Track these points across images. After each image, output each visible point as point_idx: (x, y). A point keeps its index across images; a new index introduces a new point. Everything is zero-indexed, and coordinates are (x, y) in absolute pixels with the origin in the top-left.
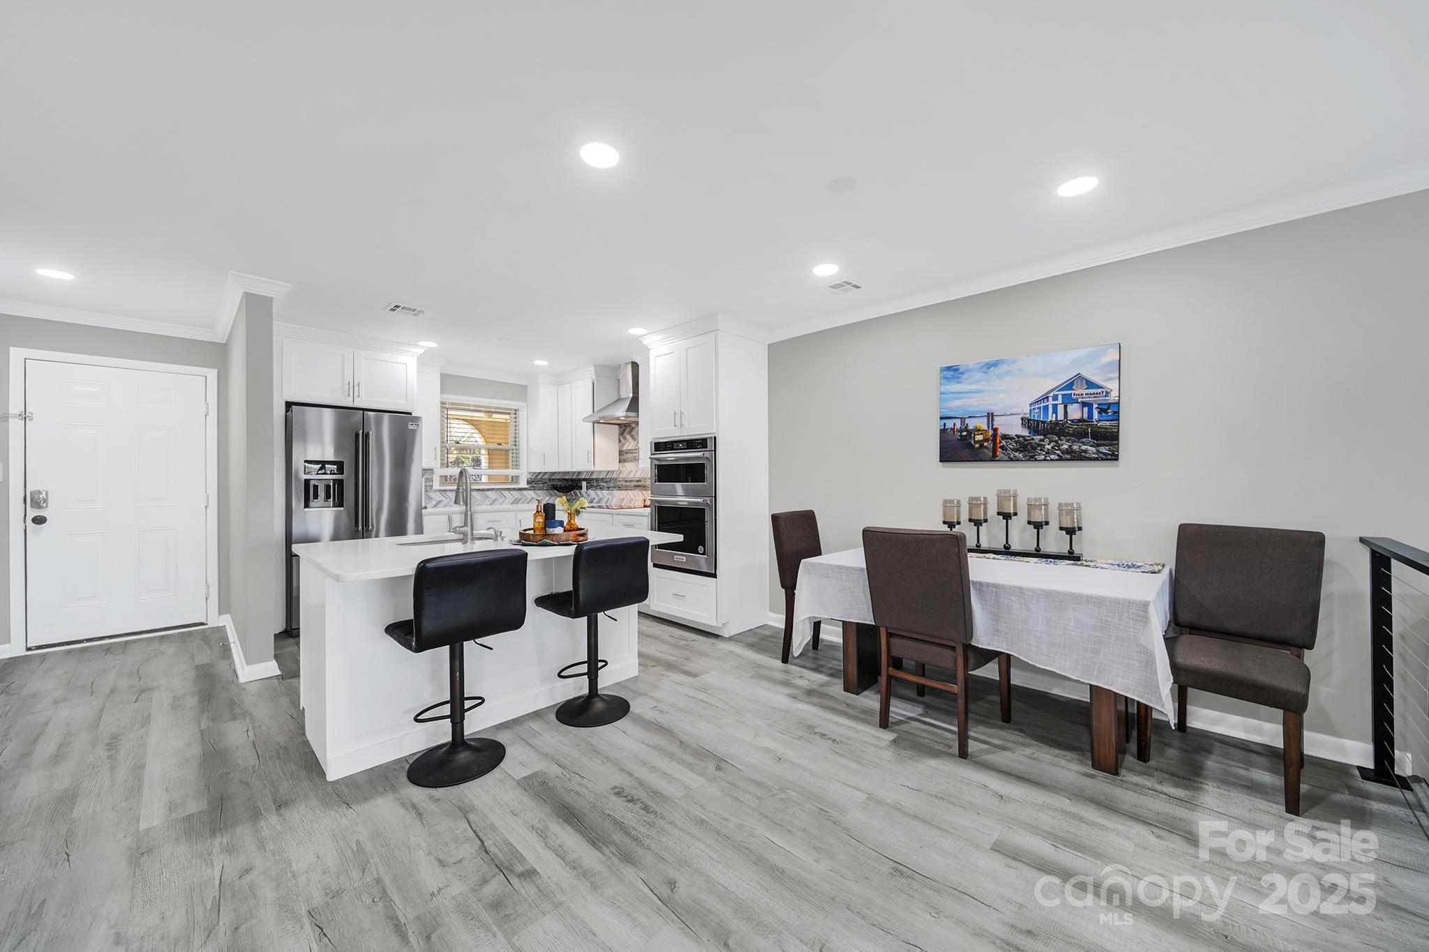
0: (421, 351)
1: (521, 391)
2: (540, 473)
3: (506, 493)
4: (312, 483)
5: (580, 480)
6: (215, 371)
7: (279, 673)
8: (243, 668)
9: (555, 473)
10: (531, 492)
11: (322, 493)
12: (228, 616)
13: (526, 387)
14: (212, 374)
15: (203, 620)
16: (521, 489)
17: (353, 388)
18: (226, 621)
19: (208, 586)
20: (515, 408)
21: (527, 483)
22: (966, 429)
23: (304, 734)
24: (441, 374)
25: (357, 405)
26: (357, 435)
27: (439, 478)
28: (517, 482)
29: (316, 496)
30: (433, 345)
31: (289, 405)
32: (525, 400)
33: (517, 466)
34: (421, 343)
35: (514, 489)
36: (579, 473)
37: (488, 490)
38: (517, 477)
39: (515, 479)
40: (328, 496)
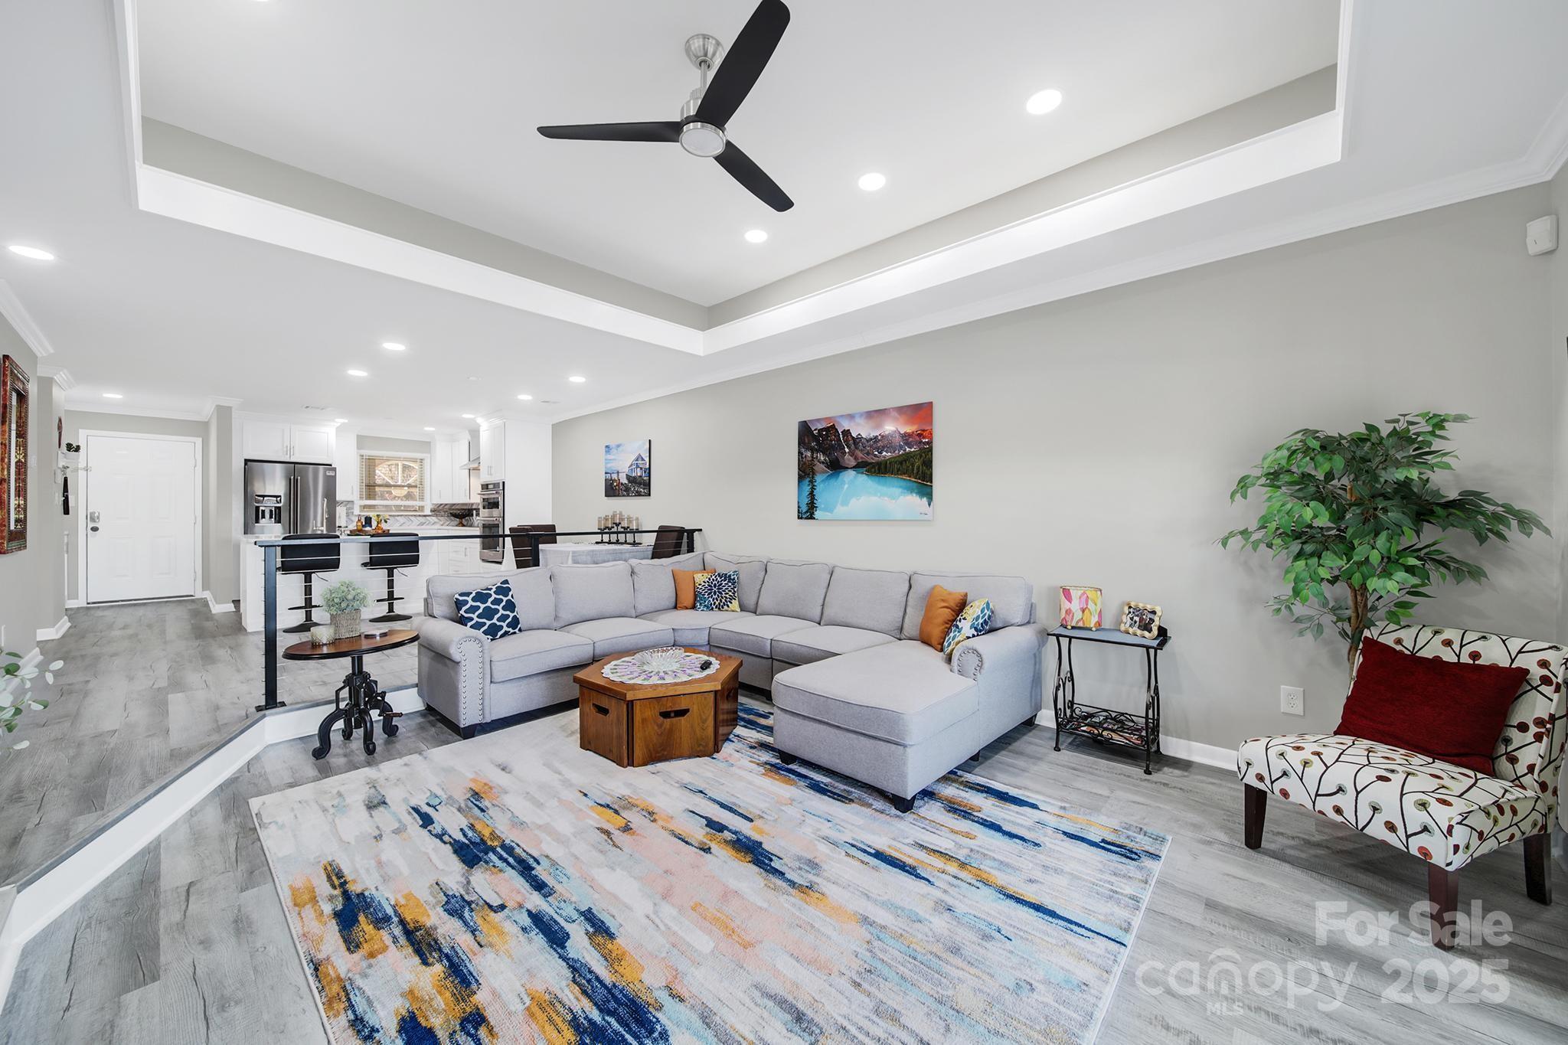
0: (339, 424)
1: (426, 446)
2: (441, 504)
3: (413, 518)
4: (261, 508)
5: (472, 510)
6: (201, 439)
7: (234, 610)
8: (214, 606)
9: (454, 504)
10: (433, 518)
11: (267, 515)
12: (208, 592)
13: (430, 442)
14: (199, 441)
15: (192, 594)
16: (425, 516)
17: (290, 450)
18: (207, 595)
19: (195, 572)
20: (421, 457)
21: (431, 511)
22: (611, 479)
23: (241, 624)
24: (358, 436)
25: (292, 460)
26: (290, 479)
27: (358, 507)
28: (422, 511)
29: (263, 517)
30: (346, 421)
31: (246, 461)
32: (429, 452)
33: (422, 499)
34: (337, 420)
35: (420, 516)
36: (472, 504)
37: (398, 516)
38: (423, 507)
39: (421, 508)
40: (271, 517)
